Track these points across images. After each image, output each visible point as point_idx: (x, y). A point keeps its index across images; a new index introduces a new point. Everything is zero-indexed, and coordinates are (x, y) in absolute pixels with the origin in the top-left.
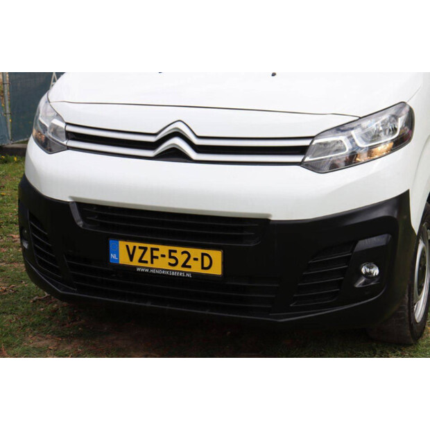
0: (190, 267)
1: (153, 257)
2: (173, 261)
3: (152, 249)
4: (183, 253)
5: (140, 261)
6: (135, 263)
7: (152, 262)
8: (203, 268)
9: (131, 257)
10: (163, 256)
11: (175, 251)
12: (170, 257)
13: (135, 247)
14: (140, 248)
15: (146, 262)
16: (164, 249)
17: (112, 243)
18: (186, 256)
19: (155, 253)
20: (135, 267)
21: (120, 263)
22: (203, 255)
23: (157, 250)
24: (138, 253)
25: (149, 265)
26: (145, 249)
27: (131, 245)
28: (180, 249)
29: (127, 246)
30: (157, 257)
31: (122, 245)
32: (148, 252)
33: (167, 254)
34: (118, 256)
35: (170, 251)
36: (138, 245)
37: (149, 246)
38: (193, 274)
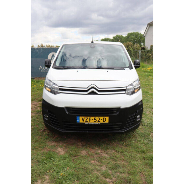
0: (100, 121)
1: (89, 120)
2: (95, 120)
3: (89, 118)
4: (98, 118)
5: (86, 121)
6: (84, 122)
7: (89, 121)
8: (103, 121)
9: (83, 121)
10: (92, 119)
11: (96, 118)
12: (95, 119)
13: (84, 118)
14: (86, 118)
15: (88, 121)
16: (93, 118)
17: (77, 117)
18: (99, 119)
19: (90, 119)
20: (84, 123)
21: (80, 122)
22: (104, 118)
23: (91, 118)
24: (85, 119)
25: (88, 122)
26: (87, 118)
27: (83, 117)
28: (97, 117)
29: (82, 118)
30: (91, 120)
31: (81, 118)
32: (88, 119)
33: (93, 119)
34: (79, 121)
35: (95, 118)
36: (85, 117)
37: (88, 117)
38: (101, 123)
